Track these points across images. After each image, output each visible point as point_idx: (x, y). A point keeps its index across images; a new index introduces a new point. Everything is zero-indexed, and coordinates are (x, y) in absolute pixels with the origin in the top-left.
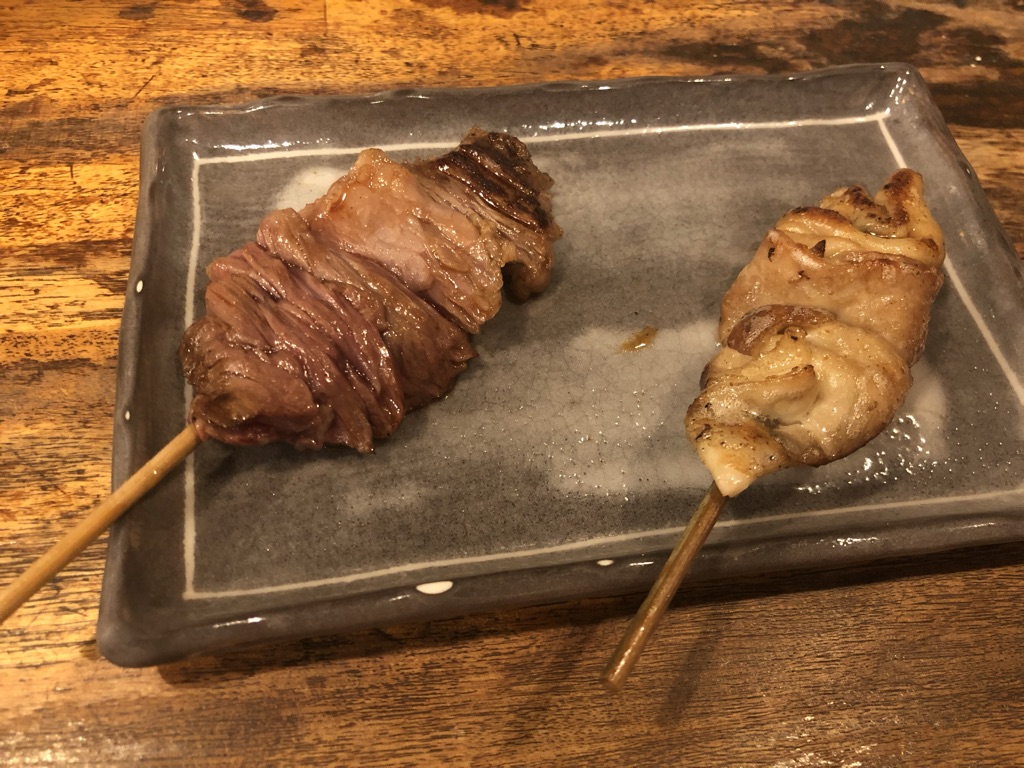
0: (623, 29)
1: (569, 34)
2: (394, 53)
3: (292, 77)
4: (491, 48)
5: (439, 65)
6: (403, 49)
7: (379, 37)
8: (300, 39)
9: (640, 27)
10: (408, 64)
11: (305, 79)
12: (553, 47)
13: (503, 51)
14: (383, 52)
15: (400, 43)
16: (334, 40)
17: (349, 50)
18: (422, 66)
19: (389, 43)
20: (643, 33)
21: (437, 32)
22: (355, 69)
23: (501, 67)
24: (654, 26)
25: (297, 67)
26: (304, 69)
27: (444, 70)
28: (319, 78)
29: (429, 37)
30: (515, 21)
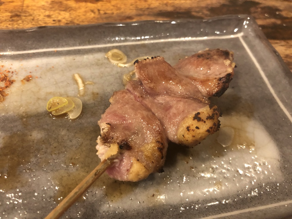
0: (140, 7)
1: (119, 9)
2: (49, 16)
3: (5, 26)
4: (88, 14)
5: (67, 20)
6: (52, 15)
7: (43, 11)
8: (11, 12)
9: (147, 6)
10: (54, 21)
11: (10, 26)
12: (113, 13)
13: (93, 15)
14: (45, 16)
15: (52, 13)
16: (25, 12)
17: (31, 15)
18: (59, 21)
19: (47, 13)
20: (148, 8)
21: (67, 9)
22: (32, 22)
23: (92, 21)
24: (152, 6)
25: (8, 22)
26: (11, 23)
27: (69, 22)
28: (16, 26)
29: (64, 11)
30: (99, 5)
